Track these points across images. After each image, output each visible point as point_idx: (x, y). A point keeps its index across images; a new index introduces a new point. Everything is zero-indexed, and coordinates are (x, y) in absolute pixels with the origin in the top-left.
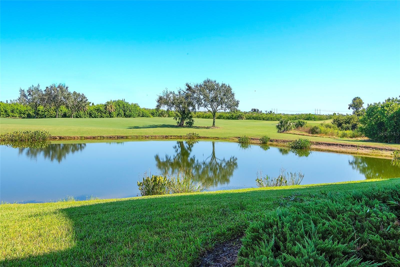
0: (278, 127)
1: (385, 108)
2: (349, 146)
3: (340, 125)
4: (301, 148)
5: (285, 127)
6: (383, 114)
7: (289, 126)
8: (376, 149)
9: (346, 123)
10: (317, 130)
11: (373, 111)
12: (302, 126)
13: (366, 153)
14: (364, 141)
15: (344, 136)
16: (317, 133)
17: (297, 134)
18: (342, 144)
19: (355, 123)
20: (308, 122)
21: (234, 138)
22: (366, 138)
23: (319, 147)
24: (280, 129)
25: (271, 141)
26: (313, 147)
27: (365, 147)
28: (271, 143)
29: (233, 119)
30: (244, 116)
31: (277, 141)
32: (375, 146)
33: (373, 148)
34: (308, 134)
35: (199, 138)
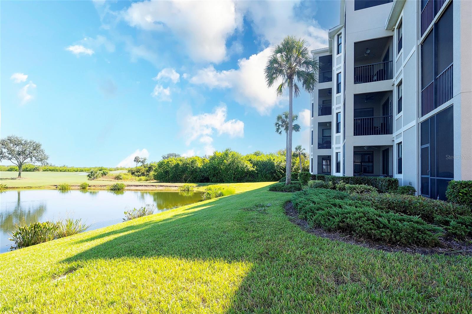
0: (88, 176)
1: (170, 162)
2: (150, 186)
3: (133, 173)
4: (119, 189)
5: (95, 176)
6: (168, 166)
7: (98, 175)
8: (167, 186)
9: (137, 172)
10: (121, 177)
11: (162, 164)
12: (105, 175)
13: (161, 189)
14: (155, 182)
15: (140, 180)
16: (120, 179)
17: (105, 181)
18: (146, 185)
19: (143, 172)
20: (110, 172)
21: (50, 187)
22: (156, 181)
23: (130, 188)
24: (90, 177)
25: (89, 186)
26: (126, 188)
27: (160, 186)
28: (90, 188)
29: (27, 171)
30: (41, 169)
31: (94, 186)
32: (166, 185)
33: (165, 186)
34: (114, 180)
35: (7, 188)
